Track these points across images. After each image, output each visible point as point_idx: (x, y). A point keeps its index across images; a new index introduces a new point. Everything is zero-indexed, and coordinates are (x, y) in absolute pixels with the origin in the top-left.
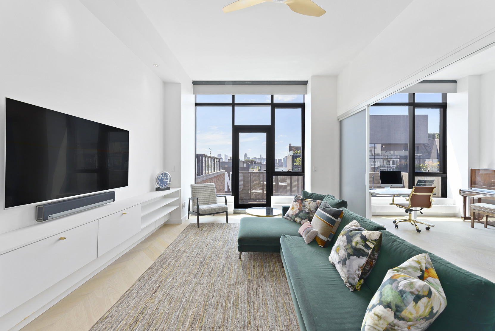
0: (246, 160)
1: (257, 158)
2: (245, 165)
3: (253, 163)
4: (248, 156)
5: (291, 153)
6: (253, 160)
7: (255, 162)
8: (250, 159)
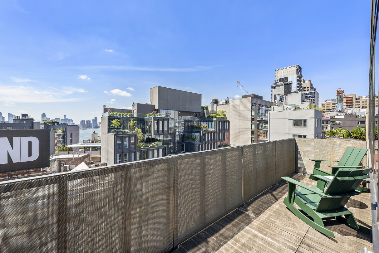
0: (44, 121)
1: (60, 119)
2: (42, 126)
3: (55, 124)
4: (47, 117)
5: (107, 114)
6: (55, 121)
7: (58, 123)
8: (51, 119)
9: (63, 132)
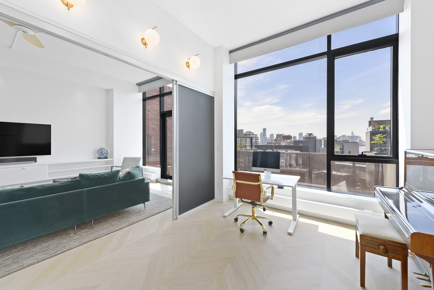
5: (370, 129)
9: (341, 149)
